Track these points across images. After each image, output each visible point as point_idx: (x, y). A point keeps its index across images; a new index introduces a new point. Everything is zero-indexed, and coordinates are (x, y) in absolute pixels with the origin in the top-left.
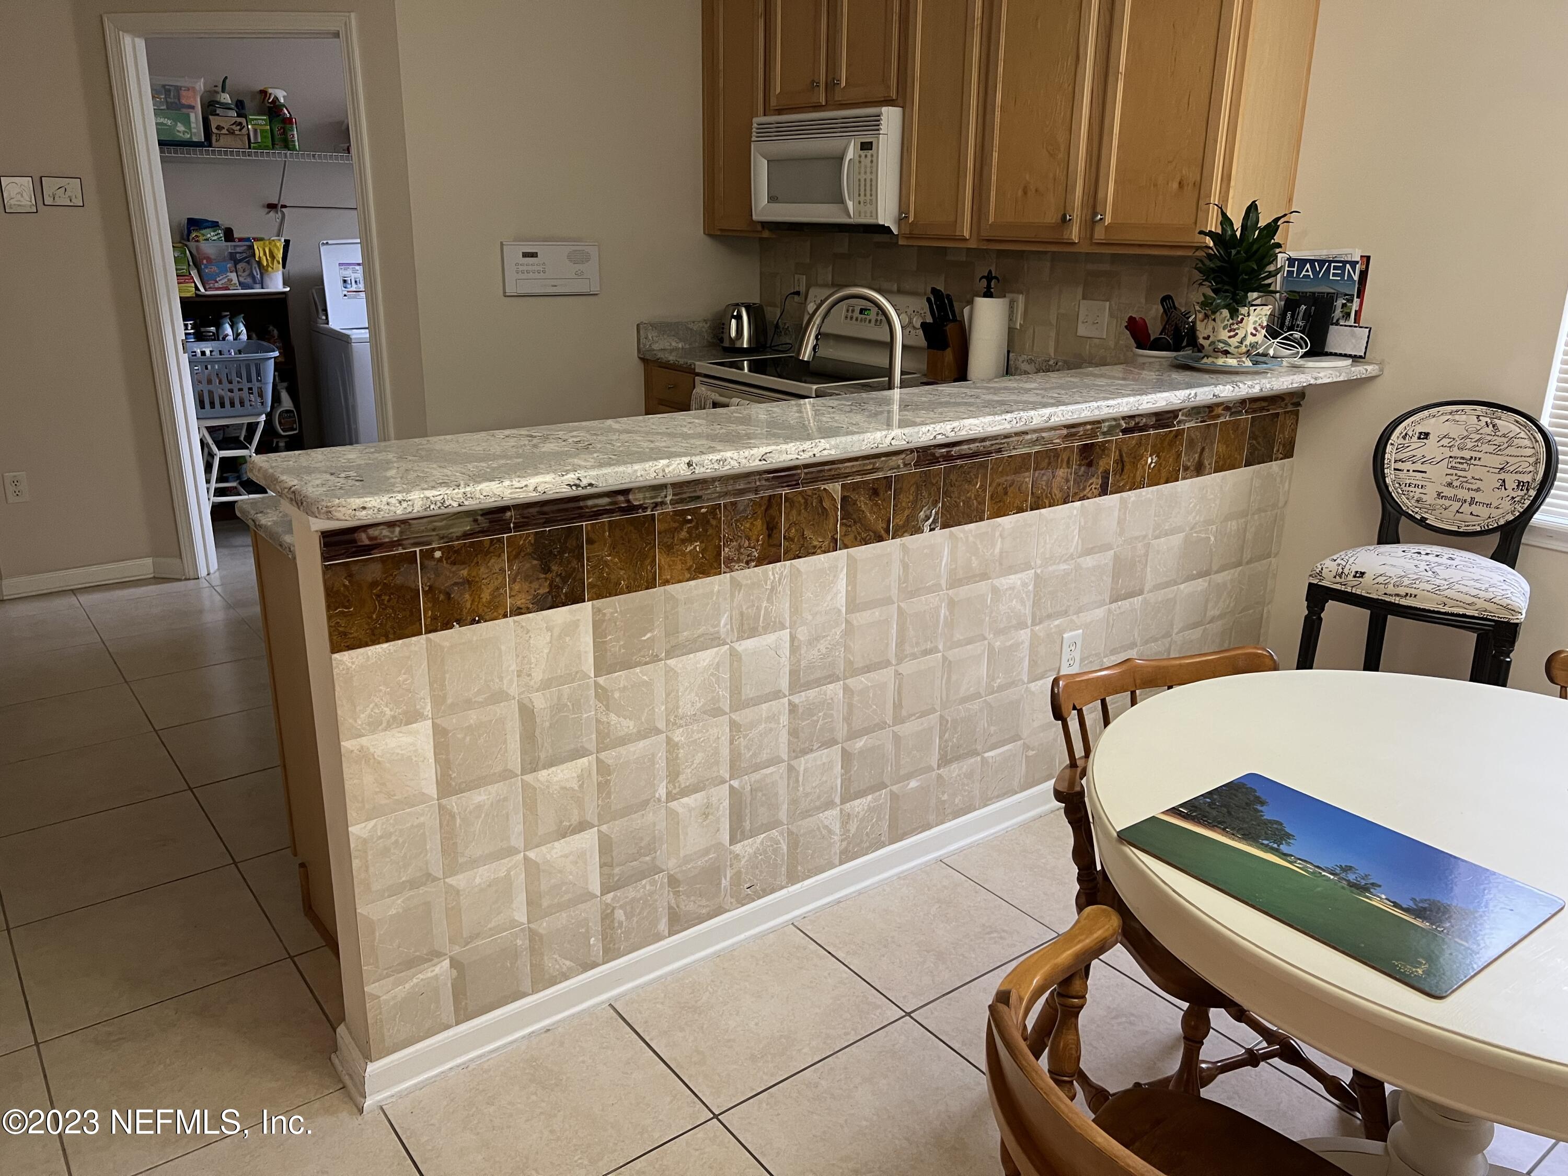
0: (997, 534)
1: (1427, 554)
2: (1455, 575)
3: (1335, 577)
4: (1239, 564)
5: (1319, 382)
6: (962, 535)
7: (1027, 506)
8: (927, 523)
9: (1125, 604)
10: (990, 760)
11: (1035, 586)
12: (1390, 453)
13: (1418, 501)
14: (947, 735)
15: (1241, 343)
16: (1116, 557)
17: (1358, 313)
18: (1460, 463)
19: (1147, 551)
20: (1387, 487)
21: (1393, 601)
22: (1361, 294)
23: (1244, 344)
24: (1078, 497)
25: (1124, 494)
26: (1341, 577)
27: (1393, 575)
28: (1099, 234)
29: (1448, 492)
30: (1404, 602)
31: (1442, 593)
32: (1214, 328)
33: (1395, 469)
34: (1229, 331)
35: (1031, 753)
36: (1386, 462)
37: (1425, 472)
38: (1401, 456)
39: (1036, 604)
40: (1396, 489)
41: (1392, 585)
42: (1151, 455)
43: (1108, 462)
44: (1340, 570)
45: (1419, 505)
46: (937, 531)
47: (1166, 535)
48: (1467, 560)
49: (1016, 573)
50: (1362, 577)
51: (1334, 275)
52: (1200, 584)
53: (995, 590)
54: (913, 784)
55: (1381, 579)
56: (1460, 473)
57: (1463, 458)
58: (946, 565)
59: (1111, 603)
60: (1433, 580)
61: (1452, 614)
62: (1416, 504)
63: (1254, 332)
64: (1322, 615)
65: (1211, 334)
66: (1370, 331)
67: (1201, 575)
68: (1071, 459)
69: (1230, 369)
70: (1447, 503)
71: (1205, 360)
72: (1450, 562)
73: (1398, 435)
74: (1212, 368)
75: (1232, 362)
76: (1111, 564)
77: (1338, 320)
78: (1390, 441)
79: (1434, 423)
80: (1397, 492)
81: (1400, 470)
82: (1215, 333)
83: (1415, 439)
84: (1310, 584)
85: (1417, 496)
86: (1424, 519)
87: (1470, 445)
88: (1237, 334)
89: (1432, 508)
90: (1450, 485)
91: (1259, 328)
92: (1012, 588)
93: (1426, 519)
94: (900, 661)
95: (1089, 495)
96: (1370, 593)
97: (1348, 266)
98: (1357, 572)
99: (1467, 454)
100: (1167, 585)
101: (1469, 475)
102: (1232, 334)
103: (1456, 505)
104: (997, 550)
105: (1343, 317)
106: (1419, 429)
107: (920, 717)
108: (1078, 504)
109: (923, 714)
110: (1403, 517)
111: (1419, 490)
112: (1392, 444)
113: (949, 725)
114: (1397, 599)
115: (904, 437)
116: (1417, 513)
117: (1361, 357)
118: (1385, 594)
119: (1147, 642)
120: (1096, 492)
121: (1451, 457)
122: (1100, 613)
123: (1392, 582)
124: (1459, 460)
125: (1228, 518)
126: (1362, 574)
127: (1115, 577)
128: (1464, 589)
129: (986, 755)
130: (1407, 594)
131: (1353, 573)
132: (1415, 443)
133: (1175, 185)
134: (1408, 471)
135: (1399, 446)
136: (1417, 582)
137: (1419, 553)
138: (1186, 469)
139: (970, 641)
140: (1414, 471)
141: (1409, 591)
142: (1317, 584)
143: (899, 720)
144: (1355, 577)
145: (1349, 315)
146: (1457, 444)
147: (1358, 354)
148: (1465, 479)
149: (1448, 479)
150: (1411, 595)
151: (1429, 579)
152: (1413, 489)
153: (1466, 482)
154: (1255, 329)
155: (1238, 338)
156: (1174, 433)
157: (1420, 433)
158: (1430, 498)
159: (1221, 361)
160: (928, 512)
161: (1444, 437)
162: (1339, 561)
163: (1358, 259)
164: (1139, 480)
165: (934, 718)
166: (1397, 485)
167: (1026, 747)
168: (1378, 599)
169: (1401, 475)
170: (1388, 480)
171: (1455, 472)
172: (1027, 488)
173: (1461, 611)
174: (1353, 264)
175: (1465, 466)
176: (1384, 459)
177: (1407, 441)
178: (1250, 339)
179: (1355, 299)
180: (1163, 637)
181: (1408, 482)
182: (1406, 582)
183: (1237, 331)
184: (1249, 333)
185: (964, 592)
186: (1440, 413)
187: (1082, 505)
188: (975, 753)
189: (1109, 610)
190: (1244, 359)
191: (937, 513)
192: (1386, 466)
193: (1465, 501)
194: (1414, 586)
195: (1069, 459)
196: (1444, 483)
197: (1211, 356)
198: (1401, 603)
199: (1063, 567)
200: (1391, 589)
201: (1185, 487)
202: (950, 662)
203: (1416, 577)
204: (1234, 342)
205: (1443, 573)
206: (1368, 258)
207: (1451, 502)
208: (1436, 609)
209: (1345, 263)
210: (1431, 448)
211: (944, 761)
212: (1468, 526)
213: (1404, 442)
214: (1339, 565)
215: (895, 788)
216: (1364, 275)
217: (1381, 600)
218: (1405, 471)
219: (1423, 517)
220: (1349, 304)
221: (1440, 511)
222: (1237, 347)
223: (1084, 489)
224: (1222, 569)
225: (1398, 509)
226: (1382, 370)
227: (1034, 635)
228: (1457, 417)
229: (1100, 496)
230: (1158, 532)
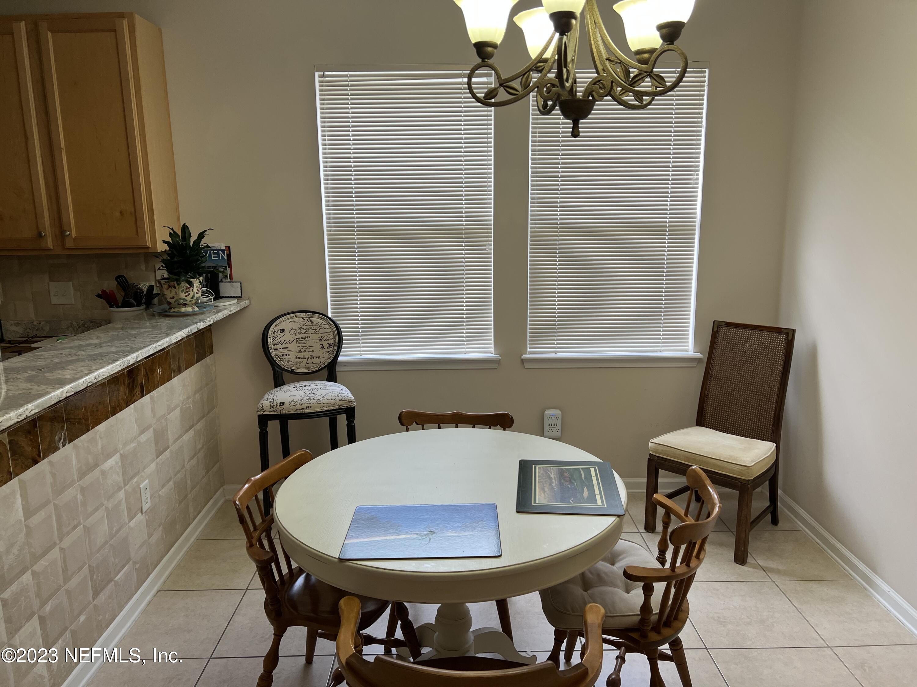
0: (98, 437)
1: (305, 386)
2: (323, 393)
3: (270, 409)
4: (203, 417)
5: (232, 312)
6: (80, 444)
7: (109, 415)
8: (61, 442)
9: (162, 457)
10: (119, 581)
11: (122, 462)
12: (270, 342)
13: (288, 362)
14: (95, 577)
15: (192, 298)
16: (155, 430)
17: (231, 275)
18: (301, 340)
19: (167, 423)
20: (273, 358)
21: (302, 412)
22: (230, 265)
23: (194, 298)
24: (131, 402)
25: (151, 394)
26: (273, 408)
27: (297, 400)
28: (69, 243)
29: (300, 355)
30: (307, 411)
31: (321, 402)
32: (176, 292)
33: (274, 349)
34: (185, 293)
35: (138, 566)
36: (269, 347)
37: (288, 348)
38: (275, 342)
39: (124, 473)
40: (277, 359)
41: (299, 405)
42: (159, 368)
43: (141, 377)
44: (272, 405)
45: (289, 364)
46: (67, 446)
47: (173, 411)
48: (322, 384)
49: (111, 457)
50: (283, 405)
51: (214, 257)
52: (191, 433)
53: (103, 473)
54: (82, 618)
55: (293, 403)
56: (303, 345)
57: (302, 338)
58: (75, 466)
59: (157, 459)
60: (315, 397)
61: (328, 411)
62: (287, 364)
63: (197, 292)
64: (267, 430)
65: (175, 296)
66: (241, 284)
67: (190, 428)
68: (125, 380)
69: (190, 313)
70: (301, 360)
71: (173, 310)
72: (316, 387)
73: (271, 332)
74: (179, 314)
75: (189, 309)
76: (153, 436)
77: (221, 280)
78: (268, 336)
79: (285, 324)
80: (278, 360)
81: (277, 349)
82: (177, 295)
83: (279, 333)
84: (259, 416)
85: (287, 360)
86: (292, 370)
87: (303, 331)
88: (189, 294)
89: (295, 364)
90: (300, 351)
91: (199, 290)
92: (111, 468)
93: (294, 370)
94: (61, 540)
95: (137, 399)
96: (290, 412)
97: (220, 252)
98: (280, 403)
99: (303, 336)
100: (178, 439)
101: (307, 345)
102: (187, 294)
103: (305, 360)
104: (100, 447)
105: (224, 278)
106: (280, 327)
107: (78, 572)
108: (132, 406)
109: (80, 569)
110: (283, 372)
111: (287, 357)
112: (270, 337)
113: (95, 570)
114: (303, 410)
115: (72, 389)
116: (289, 368)
117: (239, 297)
118: (297, 410)
119: (176, 475)
120: (139, 396)
121: (297, 339)
122: (153, 466)
123: (298, 403)
124: (301, 339)
125: (195, 393)
126: (283, 403)
127: (156, 444)
128: (329, 398)
129: (116, 579)
130: (307, 407)
131: (279, 404)
132: (280, 335)
133: (118, 214)
134: (280, 349)
135: (273, 338)
136: (309, 400)
137: (301, 386)
138: (174, 371)
139: (96, 510)
140: (283, 348)
141: (308, 405)
142: (262, 415)
143: (67, 580)
144: (280, 406)
145: (227, 276)
146: (298, 332)
147: (238, 295)
148: (306, 348)
149: (299, 349)
150: (309, 407)
151: (313, 397)
152: (285, 357)
153: (307, 349)
154: (198, 290)
155: (191, 296)
156: (166, 353)
157: (281, 330)
158: (293, 360)
159: (183, 309)
160: (60, 436)
161: (291, 330)
162: (269, 400)
163: (224, 248)
164: (156, 384)
165: (86, 568)
166: (277, 357)
167: (135, 563)
168: (294, 413)
169: (278, 351)
170: (273, 355)
171: (300, 345)
172: (107, 403)
173: (331, 408)
174: (223, 251)
175: (304, 341)
176: (268, 345)
177: (276, 335)
178: (196, 296)
179: (228, 268)
180: (182, 469)
181: (281, 354)
182: (305, 401)
183: (189, 292)
184: (195, 293)
185: (88, 479)
186: (286, 319)
187: (134, 405)
188: (111, 580)
189: (157, 463)
190: (194, 307)
191: (65, 434)
192: (270, 348)
193: (309, 357)
194: (309, 402)
195: (124, 380)
196: (297, 351)
197: (175, 308)
198: (305, 412)
199: (133, 445)
200: (299, 407)
201: (176, 381)
202: (88, 528)
203: (307, 398)
204: (188, 298)
205: (318, 393)
206: (229, 247)
207: (302, 360)
208: (321, 411)
209: (218, 250)
210: (287, 336)
211: (96, 594)
212: (312, 369)
213: (275, 335)
214: (270, 402)
215: (72, 627)
216: (229, 256)
217: (296, 413)
218: (279, 349)
219: (292, 369)
220: (225, 271)
221: (298, 365)
222: (191, 301)
223: (134, 396)
224: (198, 421)
225: (280, 368)
226: (250, 302)
227: (126, 493)
228: (294, 320)
229: (141, 398)
230: (169, 410)
